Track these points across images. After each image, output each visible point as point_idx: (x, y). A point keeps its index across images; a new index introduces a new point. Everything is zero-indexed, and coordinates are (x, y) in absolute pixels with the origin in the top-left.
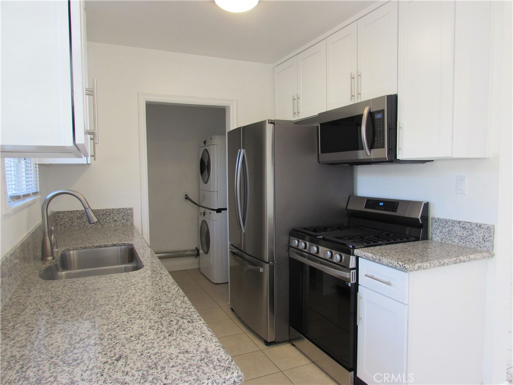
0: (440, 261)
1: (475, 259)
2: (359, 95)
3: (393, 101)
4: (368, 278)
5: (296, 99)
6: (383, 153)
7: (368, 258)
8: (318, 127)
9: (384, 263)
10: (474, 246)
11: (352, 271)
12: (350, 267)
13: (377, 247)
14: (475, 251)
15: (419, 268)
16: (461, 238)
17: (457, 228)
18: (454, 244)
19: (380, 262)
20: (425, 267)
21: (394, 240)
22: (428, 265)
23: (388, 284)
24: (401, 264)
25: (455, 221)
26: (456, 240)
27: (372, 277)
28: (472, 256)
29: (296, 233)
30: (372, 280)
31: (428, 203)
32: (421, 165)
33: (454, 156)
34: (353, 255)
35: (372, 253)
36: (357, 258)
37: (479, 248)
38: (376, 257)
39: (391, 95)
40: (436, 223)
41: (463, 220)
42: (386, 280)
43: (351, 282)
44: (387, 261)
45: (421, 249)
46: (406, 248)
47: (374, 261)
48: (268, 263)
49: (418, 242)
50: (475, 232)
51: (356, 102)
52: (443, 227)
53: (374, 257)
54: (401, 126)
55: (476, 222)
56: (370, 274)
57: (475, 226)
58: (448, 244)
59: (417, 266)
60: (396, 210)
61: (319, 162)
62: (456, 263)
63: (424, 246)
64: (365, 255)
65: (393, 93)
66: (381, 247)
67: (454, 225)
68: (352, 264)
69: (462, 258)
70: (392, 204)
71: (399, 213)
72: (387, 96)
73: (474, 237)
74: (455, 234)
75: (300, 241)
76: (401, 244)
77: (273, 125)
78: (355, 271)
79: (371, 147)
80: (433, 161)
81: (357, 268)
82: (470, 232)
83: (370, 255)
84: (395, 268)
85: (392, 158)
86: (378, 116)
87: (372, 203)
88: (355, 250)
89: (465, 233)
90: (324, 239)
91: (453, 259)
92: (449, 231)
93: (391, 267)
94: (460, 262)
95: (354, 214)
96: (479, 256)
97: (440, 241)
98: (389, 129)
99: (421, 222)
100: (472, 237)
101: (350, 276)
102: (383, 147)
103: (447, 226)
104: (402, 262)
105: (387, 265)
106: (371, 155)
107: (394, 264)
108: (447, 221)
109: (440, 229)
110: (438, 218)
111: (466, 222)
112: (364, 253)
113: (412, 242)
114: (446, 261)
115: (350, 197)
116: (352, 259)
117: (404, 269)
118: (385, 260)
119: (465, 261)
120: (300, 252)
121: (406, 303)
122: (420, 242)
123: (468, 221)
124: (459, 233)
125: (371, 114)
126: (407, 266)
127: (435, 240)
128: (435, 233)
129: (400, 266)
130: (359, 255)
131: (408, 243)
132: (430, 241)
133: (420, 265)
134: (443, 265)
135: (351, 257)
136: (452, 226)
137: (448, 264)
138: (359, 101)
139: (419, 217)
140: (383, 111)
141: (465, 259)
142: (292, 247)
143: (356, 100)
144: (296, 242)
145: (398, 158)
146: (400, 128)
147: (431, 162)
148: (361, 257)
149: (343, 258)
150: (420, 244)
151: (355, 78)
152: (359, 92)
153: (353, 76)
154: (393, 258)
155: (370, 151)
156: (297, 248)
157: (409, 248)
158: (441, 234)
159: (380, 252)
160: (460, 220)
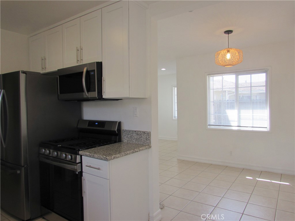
0: (125, 152)
1: (142, 150)
2: (82, 61)
3: (99, 65)
4: (88, 167)
5: (44, 59)
6: (95, 94)
7: (87, 156)
8: (57, 78)
9: (96, 157)
10: (142, 143)
11: (78, 165)
12: (77, 162)
13: (93, 149)
14: (143, 145)
15: (114, 158)
16: (137, 139)
17: (134, 135)
18: (133, 143)
19: (93, 157)
20: (117, 157)
21: (103, 144)
22: (119, 155)
23: (99, 169)
24: (104, 156)
25: (133, 131)
26: (134, 141)
27: (90, 167)
28: (141, 149)
29: (44, 145)
30: (90, 168)
31: (120, 122)
32: (116, 101)
33: (130, 97)
34: (79, 155)
35: (89, 152)
36: (81, 156)
37: (144, 144)
38: (91, 154)
39: (98, 62)
40: (125, 133)
41: (137, 130)
42: (97, 167)
43: (78, 171)
44: (97, 156)
45: (116, 147)
46: (109, 148)
47: (90, 157)
48: (24, 166)
49: (116, 143)
50: (142, 136)
51: (80, 64)
52: (128, 134)
53: (90, 154)
54: (104, 80)
55: (143, 131)
56: (88, 165)
57: (142, 133)
58: (131, 143)
59: (113, 157)
60: (104, 126)
61: (58, 99)
62: (133, 153)
63: (119, 145)
64: (85, 154)
65: (100, 61)
66: (95, 148)
67: (133, 133)
68: (78, 160)
69: (136, 150)
70: (102, 123)
71: (106, 128)
72: (96, 62)
73: (142, 138)
74: (134, 138)
75: (46, 149)
76: (107, 146)
77: (25, 74)
78: (80, 164)
79: (88, 91)
80: (122, 99)
81: (81, 162)
82: (140, 136)
83: (88, 153)
84: (102, 159)
85: (100, 98)
86: (92, 73)
87: (92, 123)
88: (80, 152)
89: (138, 137)
90: (62, 147)
91: (132, 151)
92: (131, 136)
93: (100, 159)
94: (135, 152)
95: (82, 131)
96: (144, 148)
97: (127, 142)
98: (98, 81)
99: (117, 133)
100: (141, 138)
101: (77, 168)
102: (95, 91)
103: (130, 134)
104: (105, 155)
105: (97, 158)
106: (88, 96)
107: (101, 157)
108: (130, 131)
109: (127, 135)
110: (126, 130)
111: (138, 131)
112: (85, 153)
113: (112, 144)
114: (128, 152)
115: (79, 120)
116: (78, 157)
117: (106, 160)
118: (96, 156)
119: (138, 152)
120: (47, 157)
121: (108, 178)
122: (117, 143)
123: (139, 130)
124: (136, 137)
125: (88, 72)
126: (108, 158)
127: (125, 141)
128: (125, 138)
129: (104, 158)
130: (82, 154)
131: (110, 145)
132: (122, 143)
133: (114, 156)
134: (127, 155)
135: (78, 156)
136: (132, 133)
137: (129, 154)
138: (82, 64)
139: (116, 130)
140: (94, 71)
141: (138, 150)
142: (41, 154)
143: (80, 63)
144: (44, 150)
145: (103, 97)
146: (104, 81)
147: (121, 100)
148: (83, 155)
149: (73, 157)
150: (116, 145)
151: (79, 50)
152: (82, 59)
153: (78, 49)
154: (101, 154)
155: (88, 93)
156: (44, 154)
157: (110, 147)
158: (127, 138)
159: (94, 151)
160: (136, 130)
